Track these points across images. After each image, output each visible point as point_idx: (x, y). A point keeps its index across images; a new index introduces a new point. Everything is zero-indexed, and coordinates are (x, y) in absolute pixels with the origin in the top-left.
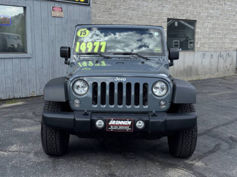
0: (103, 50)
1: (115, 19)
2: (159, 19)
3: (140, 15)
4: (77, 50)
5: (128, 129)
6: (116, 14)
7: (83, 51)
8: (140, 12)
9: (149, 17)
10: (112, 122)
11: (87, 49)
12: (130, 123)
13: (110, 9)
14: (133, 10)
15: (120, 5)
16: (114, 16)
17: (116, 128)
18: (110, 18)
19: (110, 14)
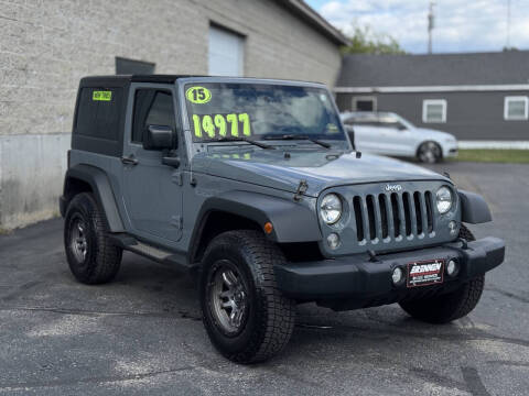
0: (247, 131)
1: (33, 55)
2: (103, 58)
3: (72, 48)
4: (198, 133)
5: (436, 278)
6: (33, 42)
7: (212, 134)
8: (73, 42)
9: (87, 53)
10: (416, 270)
11: (217, 130)
12: (438, 266)
13: (23, 31)
14: (62, 36)
15: (39, 23)
16: (30, 48)
17: (420, 279)
18: (24, 51)
19: (23, 43)
